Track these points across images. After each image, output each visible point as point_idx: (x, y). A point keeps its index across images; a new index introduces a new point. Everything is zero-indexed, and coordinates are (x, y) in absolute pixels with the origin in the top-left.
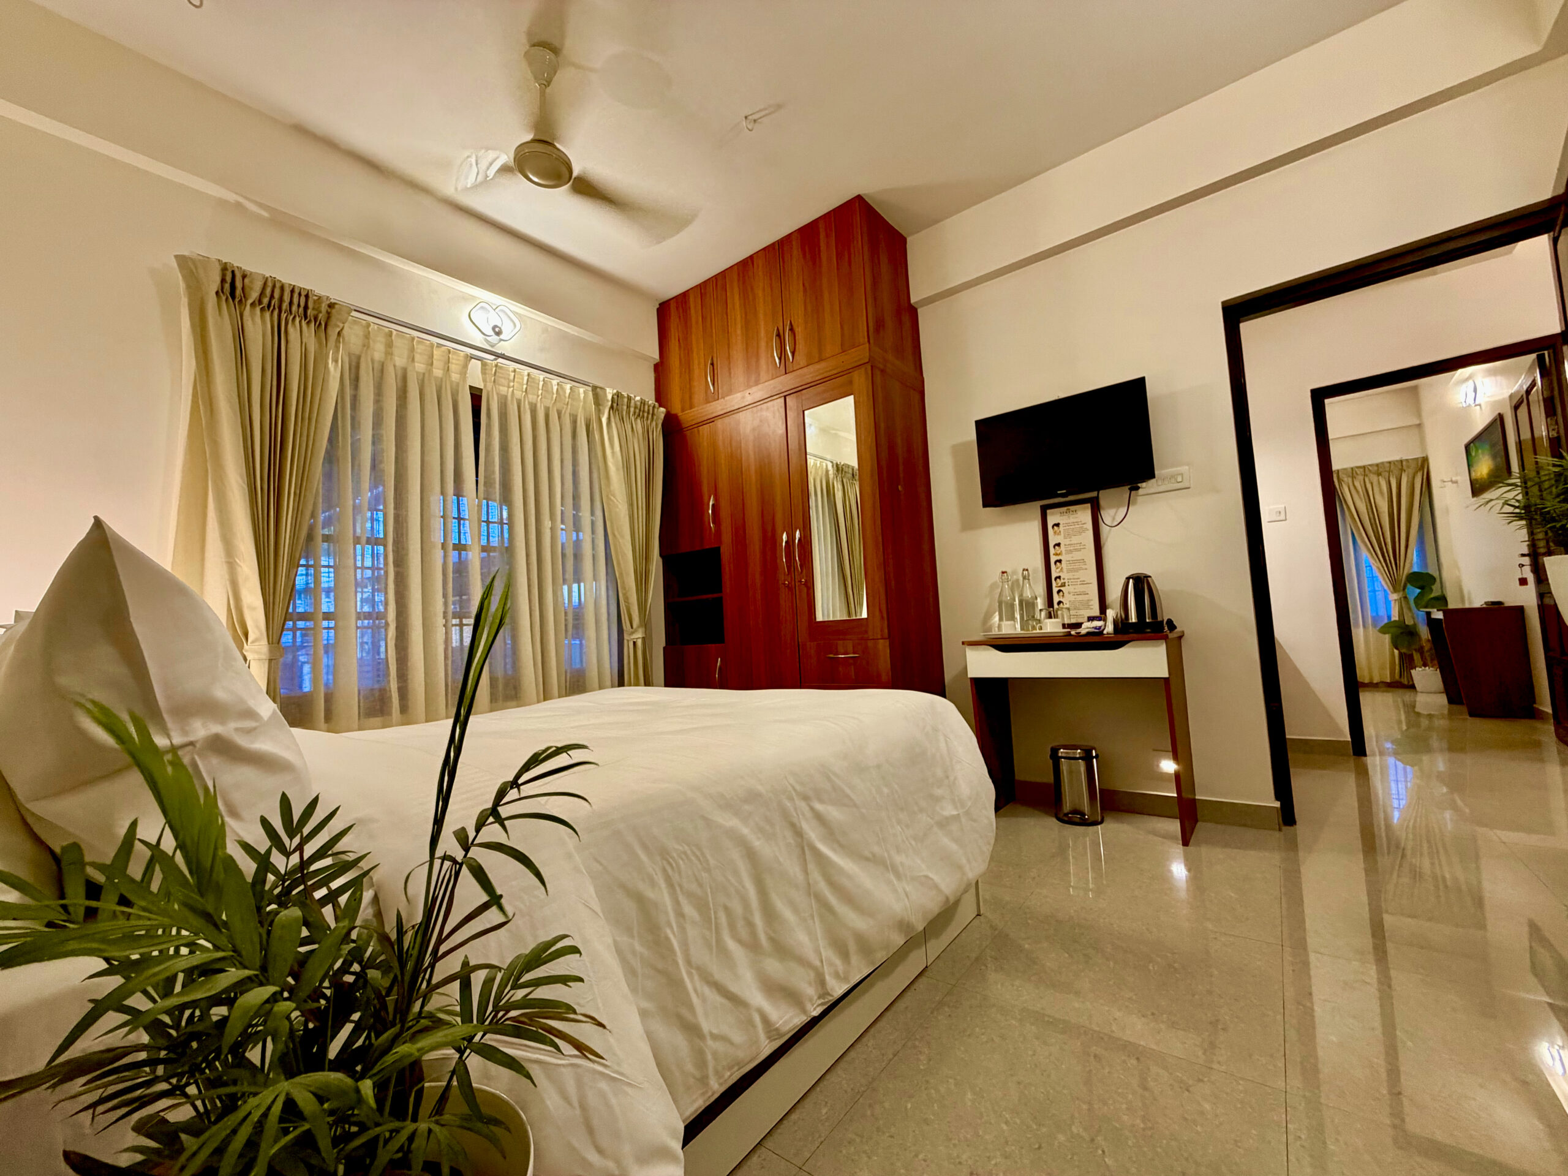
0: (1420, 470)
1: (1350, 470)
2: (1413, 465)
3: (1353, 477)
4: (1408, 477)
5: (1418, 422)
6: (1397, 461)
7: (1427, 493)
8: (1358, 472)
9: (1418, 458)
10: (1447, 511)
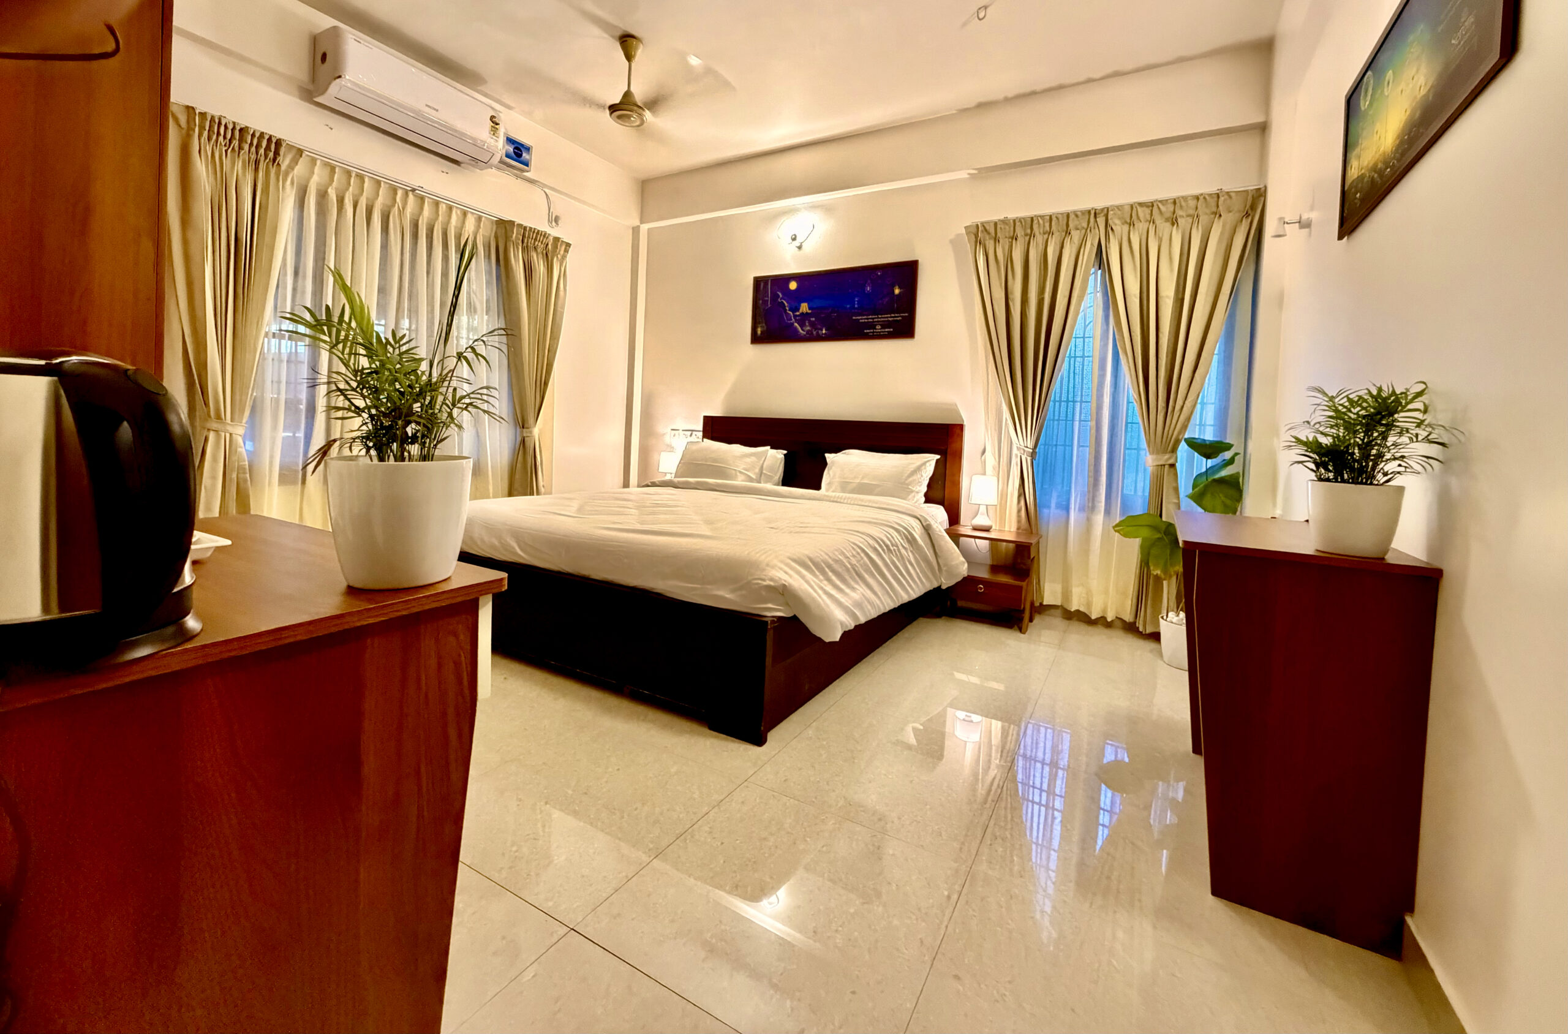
0: (1247, 215)
1: (1127, 209)
2: (1237, 204)
3: (1131, 224)
4: (1224, 226)
5: (1260, 119)
6: (1210, 195)
7: (1253, 257)
8: (1141, 215)
9: (1246, 191)
10: (1280, 300)
